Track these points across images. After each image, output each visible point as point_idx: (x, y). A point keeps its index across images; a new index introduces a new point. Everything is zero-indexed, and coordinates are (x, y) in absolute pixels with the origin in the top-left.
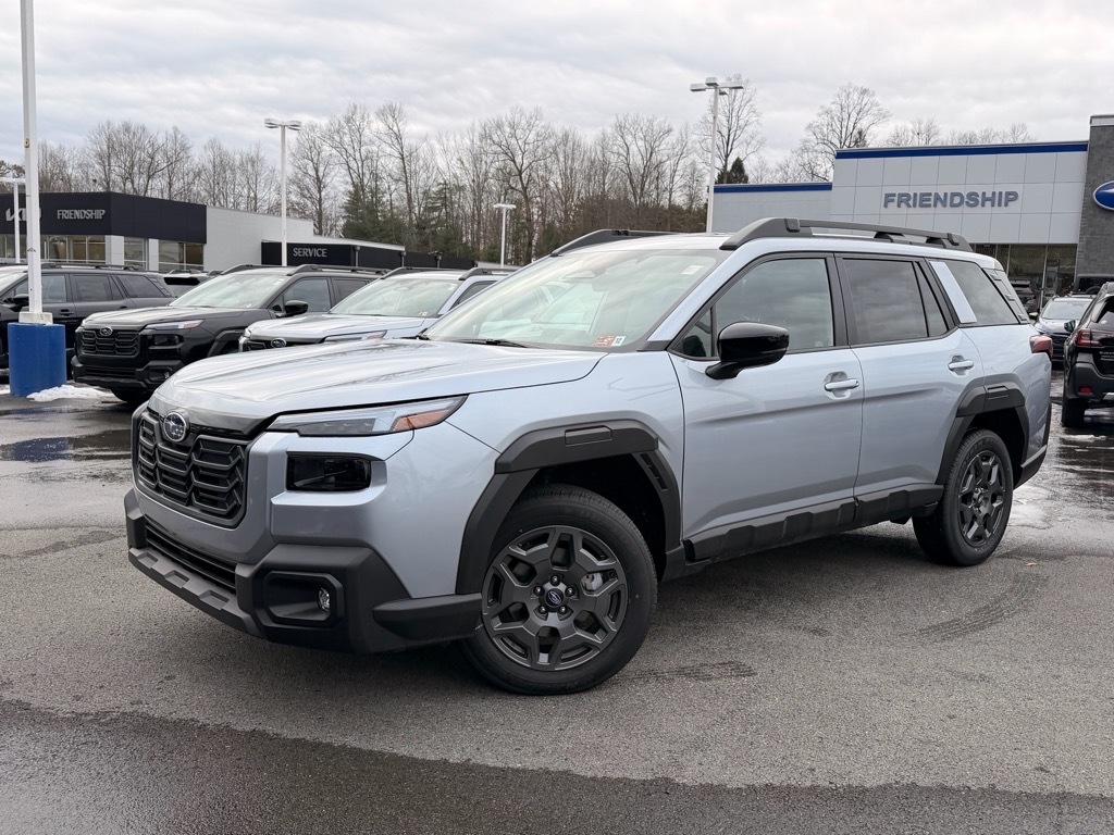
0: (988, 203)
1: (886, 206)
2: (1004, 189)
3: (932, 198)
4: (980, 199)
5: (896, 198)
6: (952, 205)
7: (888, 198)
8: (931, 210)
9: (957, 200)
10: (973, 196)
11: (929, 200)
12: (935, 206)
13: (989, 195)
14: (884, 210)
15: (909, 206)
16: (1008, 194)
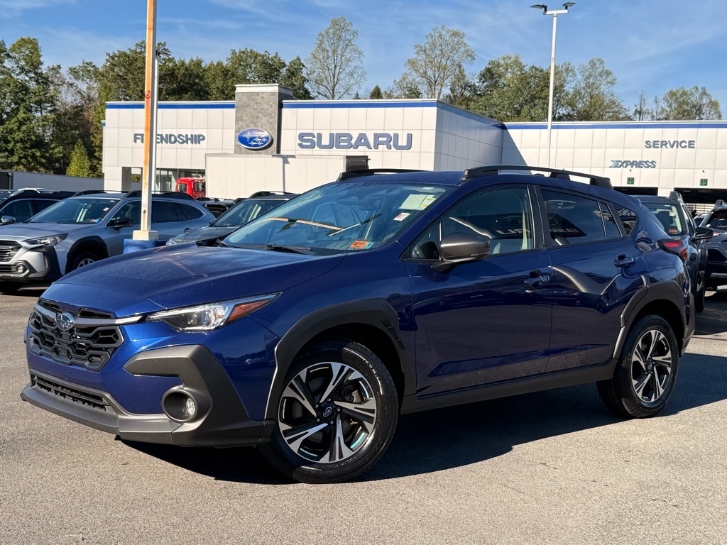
1: (135, 141)
2: (197, 132)
6: (171, 143)
9: (173, 139)
13: (189, 137)
16: (200, 136)
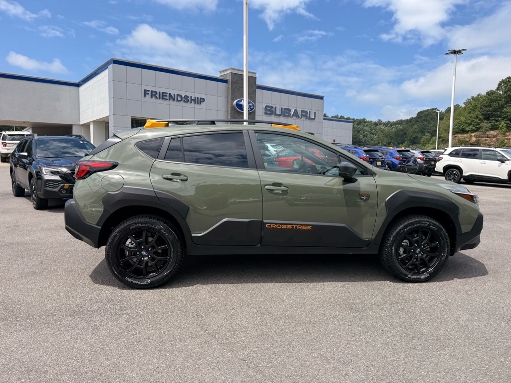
0: (193, 102)
3: (168, 95)
4: (189, 99)
5: (150, 93)
7: (146, 92)
8: (167, 102)
10: (186, 97)
11: (167, 96)
12: (170, 100)
14: (144, 99)
15: (157, 98)
